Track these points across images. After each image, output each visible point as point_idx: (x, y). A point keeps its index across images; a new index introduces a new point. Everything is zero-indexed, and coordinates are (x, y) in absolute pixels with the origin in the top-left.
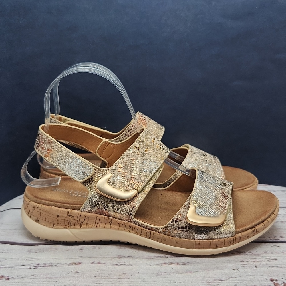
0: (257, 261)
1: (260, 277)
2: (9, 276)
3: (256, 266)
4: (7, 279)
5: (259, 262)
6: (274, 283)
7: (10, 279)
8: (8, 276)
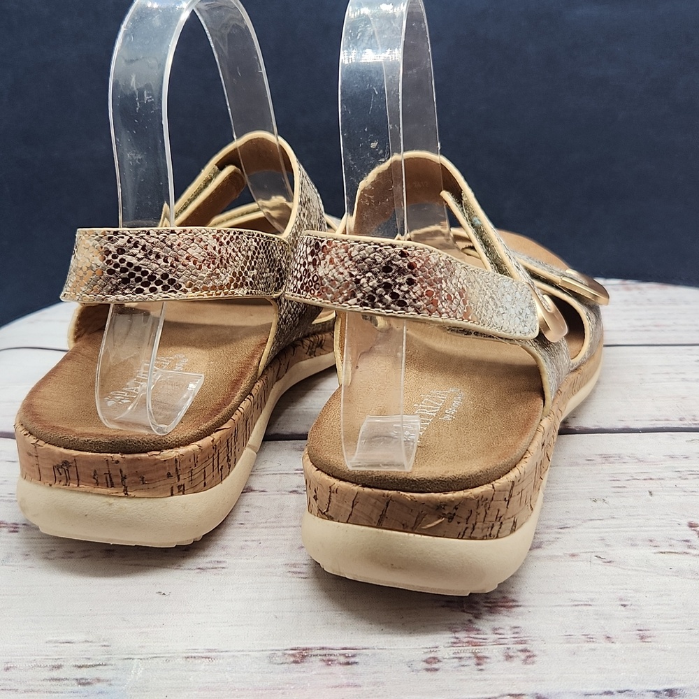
0: (651, 479)
1: (662, 517)
2: (17, 522)
3: (650, 492)
4: (12, 529)
5: (658, 482)
7: (20, 530)
8: (14, 522)
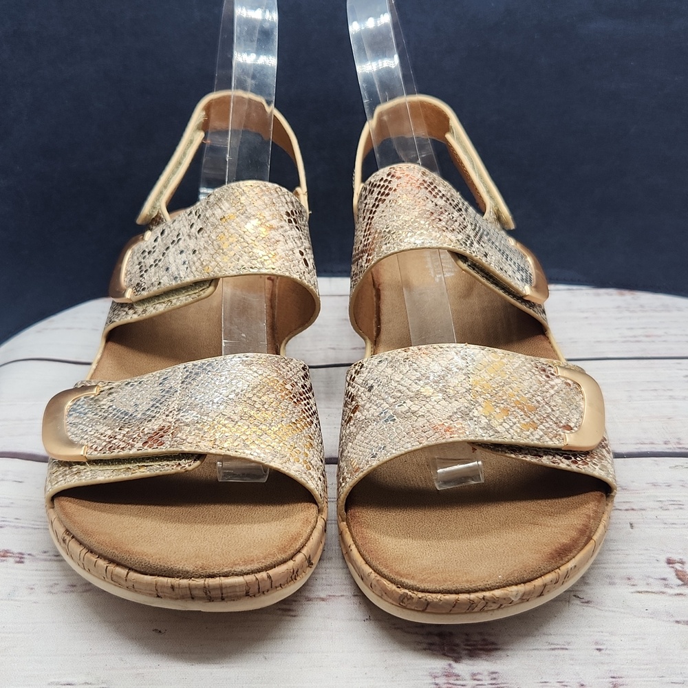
0: (633, 509)
1: (641, 552)
2: (23, 552)
3: (631, 524)
4: (18, 559)
5: (639, 513)
6: (677, 571)
7: (25, 560)
8: (20, 551)
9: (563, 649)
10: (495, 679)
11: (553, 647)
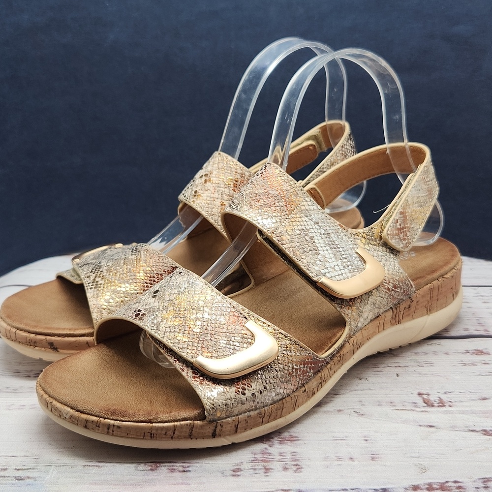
0: (400, 366)
1: (402, 389)
3: (397, 374)
5: (404, 368)
6: (424, 399)
9: (342, 440)
10: (294, 455)
11: (336, 438)
